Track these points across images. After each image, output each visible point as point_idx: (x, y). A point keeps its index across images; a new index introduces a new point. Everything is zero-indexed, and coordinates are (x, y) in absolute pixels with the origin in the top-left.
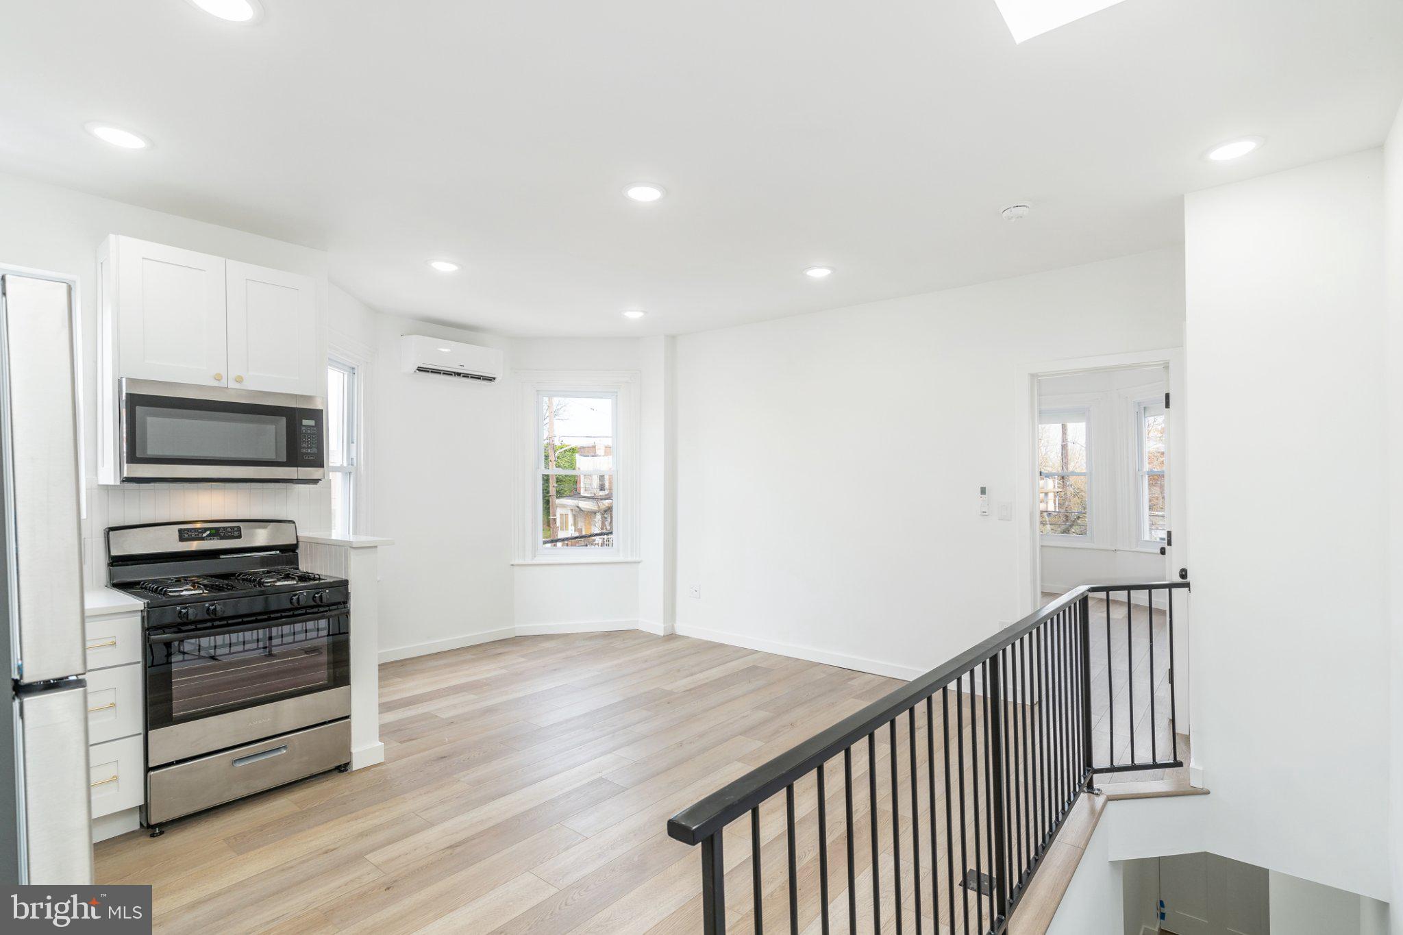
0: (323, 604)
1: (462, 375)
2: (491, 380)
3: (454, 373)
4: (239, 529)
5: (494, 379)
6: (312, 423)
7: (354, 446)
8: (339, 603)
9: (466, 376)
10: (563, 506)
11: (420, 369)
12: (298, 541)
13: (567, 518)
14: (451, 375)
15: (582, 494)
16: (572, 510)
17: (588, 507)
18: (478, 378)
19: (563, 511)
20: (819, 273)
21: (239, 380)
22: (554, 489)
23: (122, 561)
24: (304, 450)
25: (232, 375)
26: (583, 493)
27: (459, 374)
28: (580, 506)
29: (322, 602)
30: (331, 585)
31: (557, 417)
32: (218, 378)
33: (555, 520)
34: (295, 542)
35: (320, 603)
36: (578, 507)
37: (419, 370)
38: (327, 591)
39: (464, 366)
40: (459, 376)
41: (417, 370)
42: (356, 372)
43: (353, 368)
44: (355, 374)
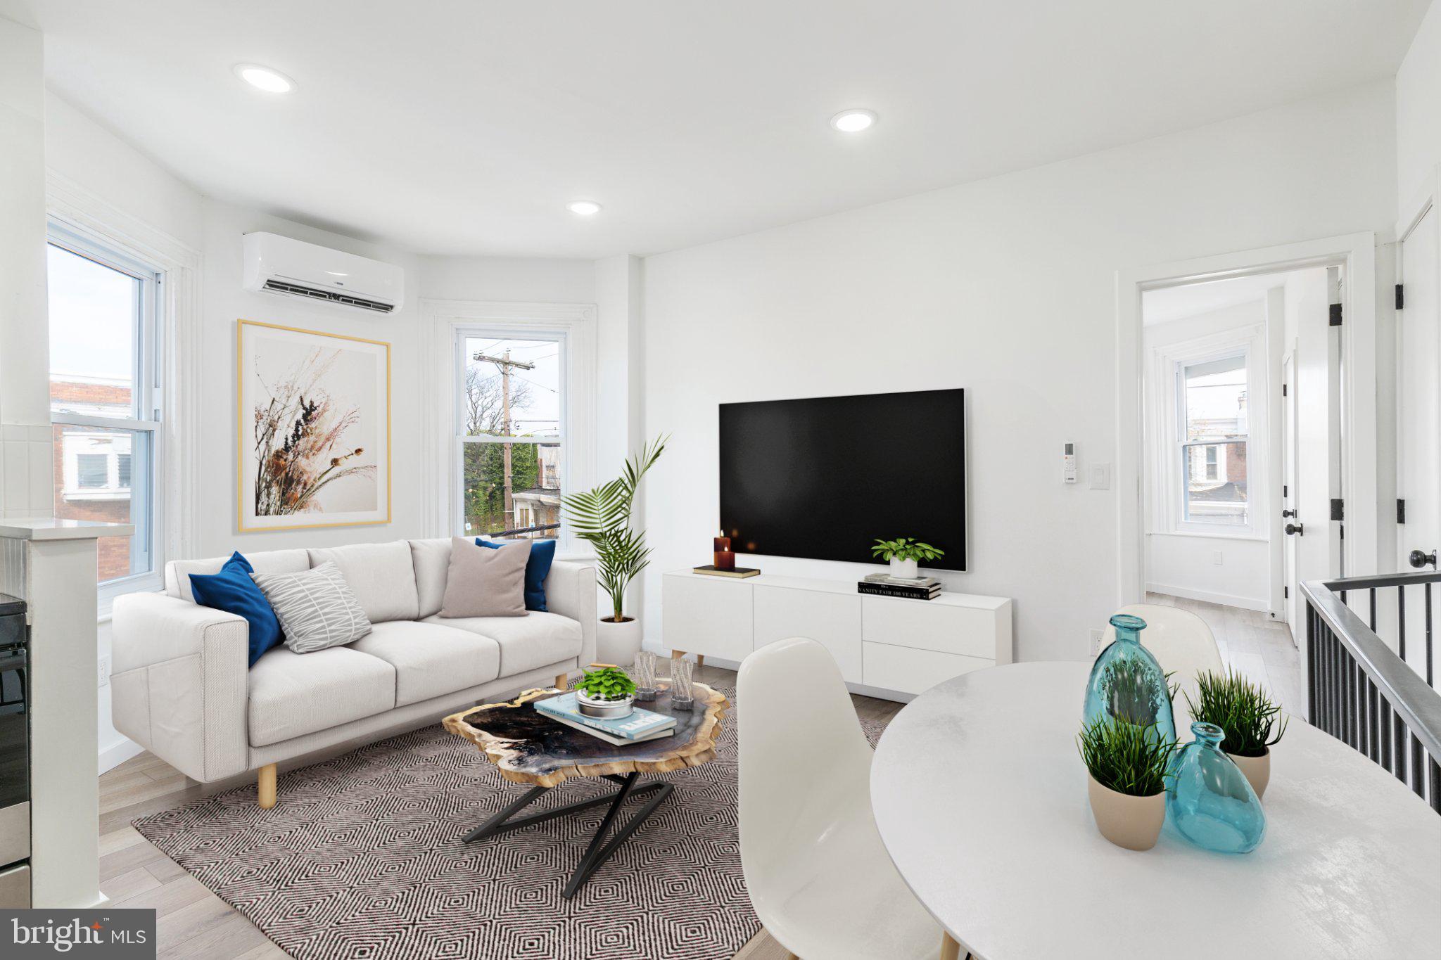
1: (341, 298)
2: (387, 309)
3: (328, 293)
5: (392, 307)
7: (158, 392)
9: (348, 300)
10: (524, 501)
11: (272, 284)
13: (527, 514)
14: (325, 296)
15: (543, 487)
16: (533, 505)
17: (550, 501)
18: (365, 304)
19: (524, 506)
20: (854, 124)
22: (510, 480)
26: (545, 486)
27: (336, 297)
28: (541, 500)
31: (517, 404)
33: (512, 515)
36: (539, 501)
37: (270, 286)
39: (342, 284)
40: (336, 301)
41: (267, 286)
42: (162, 279)
43: (157, 274)
44: (159, 283)
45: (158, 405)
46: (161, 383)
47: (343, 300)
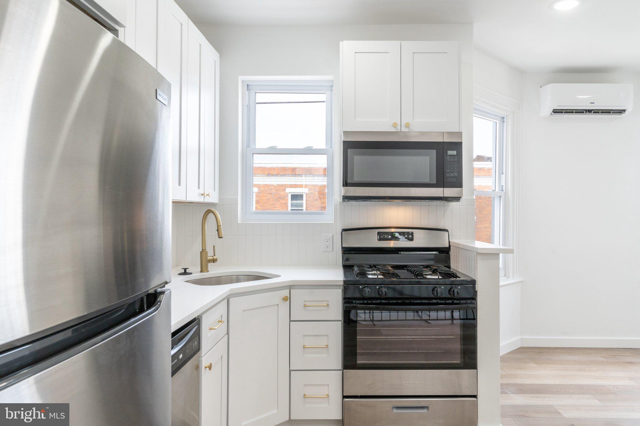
0: (454, 297)
1: (593, 111)
2: (620, 113)
3: (586, 110)
4: (412, 234)
5: (624, 112)
6: (454, 153)
7: (503, 176)
8: (469, 299)
9: (596, 112)
11: (556, 111)
12: (450, 246)
14: (583, 112)
18: (607, 112)
21: (407, 125)
23: (348, 251)
24: (448, 175)
25: (403, 123)
27: (590, 111)
29: (454, 296)
30: (462, 283)
32: (395, 125)
34: (448, 246)
35: (453, 297)
37: (554, 112)
38: (459, 287)
39: (594, 103)
40: (590, 113)
41: (553, 113)
42: (505, 120)
43: (503, 118)
44: (504, 122)
45: (503, 183)
46: (504, 173)
47: (594, 112)
